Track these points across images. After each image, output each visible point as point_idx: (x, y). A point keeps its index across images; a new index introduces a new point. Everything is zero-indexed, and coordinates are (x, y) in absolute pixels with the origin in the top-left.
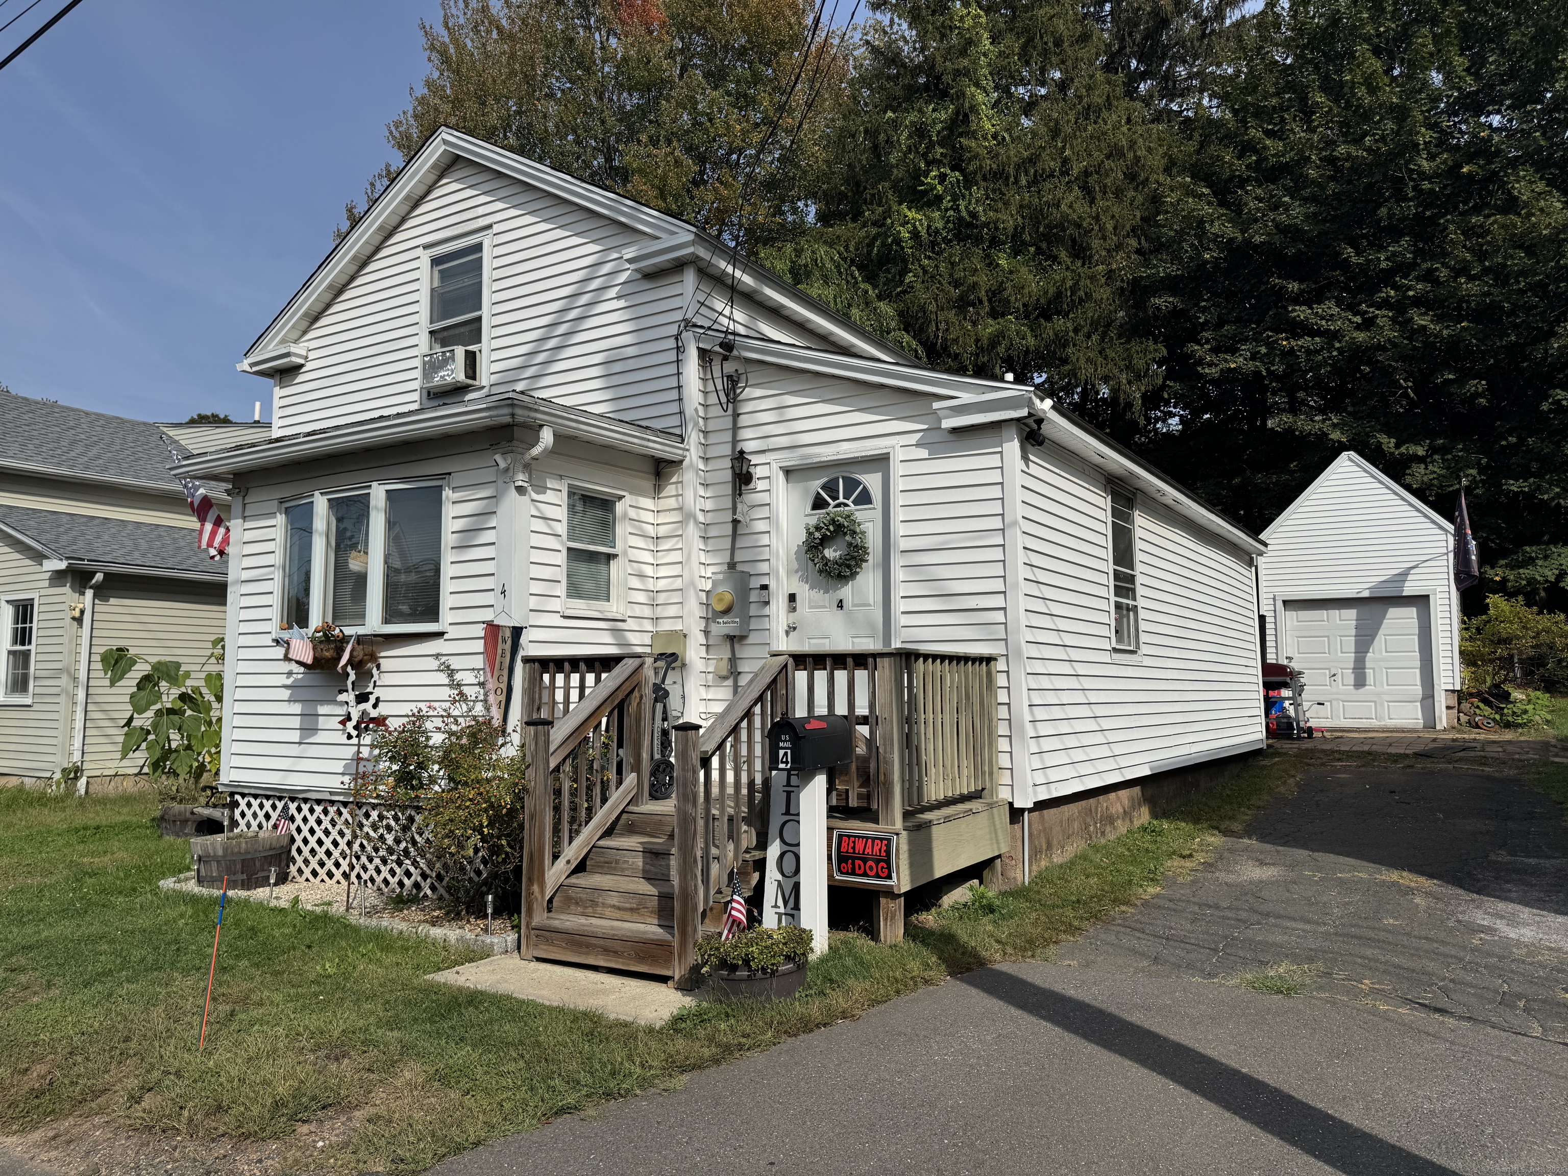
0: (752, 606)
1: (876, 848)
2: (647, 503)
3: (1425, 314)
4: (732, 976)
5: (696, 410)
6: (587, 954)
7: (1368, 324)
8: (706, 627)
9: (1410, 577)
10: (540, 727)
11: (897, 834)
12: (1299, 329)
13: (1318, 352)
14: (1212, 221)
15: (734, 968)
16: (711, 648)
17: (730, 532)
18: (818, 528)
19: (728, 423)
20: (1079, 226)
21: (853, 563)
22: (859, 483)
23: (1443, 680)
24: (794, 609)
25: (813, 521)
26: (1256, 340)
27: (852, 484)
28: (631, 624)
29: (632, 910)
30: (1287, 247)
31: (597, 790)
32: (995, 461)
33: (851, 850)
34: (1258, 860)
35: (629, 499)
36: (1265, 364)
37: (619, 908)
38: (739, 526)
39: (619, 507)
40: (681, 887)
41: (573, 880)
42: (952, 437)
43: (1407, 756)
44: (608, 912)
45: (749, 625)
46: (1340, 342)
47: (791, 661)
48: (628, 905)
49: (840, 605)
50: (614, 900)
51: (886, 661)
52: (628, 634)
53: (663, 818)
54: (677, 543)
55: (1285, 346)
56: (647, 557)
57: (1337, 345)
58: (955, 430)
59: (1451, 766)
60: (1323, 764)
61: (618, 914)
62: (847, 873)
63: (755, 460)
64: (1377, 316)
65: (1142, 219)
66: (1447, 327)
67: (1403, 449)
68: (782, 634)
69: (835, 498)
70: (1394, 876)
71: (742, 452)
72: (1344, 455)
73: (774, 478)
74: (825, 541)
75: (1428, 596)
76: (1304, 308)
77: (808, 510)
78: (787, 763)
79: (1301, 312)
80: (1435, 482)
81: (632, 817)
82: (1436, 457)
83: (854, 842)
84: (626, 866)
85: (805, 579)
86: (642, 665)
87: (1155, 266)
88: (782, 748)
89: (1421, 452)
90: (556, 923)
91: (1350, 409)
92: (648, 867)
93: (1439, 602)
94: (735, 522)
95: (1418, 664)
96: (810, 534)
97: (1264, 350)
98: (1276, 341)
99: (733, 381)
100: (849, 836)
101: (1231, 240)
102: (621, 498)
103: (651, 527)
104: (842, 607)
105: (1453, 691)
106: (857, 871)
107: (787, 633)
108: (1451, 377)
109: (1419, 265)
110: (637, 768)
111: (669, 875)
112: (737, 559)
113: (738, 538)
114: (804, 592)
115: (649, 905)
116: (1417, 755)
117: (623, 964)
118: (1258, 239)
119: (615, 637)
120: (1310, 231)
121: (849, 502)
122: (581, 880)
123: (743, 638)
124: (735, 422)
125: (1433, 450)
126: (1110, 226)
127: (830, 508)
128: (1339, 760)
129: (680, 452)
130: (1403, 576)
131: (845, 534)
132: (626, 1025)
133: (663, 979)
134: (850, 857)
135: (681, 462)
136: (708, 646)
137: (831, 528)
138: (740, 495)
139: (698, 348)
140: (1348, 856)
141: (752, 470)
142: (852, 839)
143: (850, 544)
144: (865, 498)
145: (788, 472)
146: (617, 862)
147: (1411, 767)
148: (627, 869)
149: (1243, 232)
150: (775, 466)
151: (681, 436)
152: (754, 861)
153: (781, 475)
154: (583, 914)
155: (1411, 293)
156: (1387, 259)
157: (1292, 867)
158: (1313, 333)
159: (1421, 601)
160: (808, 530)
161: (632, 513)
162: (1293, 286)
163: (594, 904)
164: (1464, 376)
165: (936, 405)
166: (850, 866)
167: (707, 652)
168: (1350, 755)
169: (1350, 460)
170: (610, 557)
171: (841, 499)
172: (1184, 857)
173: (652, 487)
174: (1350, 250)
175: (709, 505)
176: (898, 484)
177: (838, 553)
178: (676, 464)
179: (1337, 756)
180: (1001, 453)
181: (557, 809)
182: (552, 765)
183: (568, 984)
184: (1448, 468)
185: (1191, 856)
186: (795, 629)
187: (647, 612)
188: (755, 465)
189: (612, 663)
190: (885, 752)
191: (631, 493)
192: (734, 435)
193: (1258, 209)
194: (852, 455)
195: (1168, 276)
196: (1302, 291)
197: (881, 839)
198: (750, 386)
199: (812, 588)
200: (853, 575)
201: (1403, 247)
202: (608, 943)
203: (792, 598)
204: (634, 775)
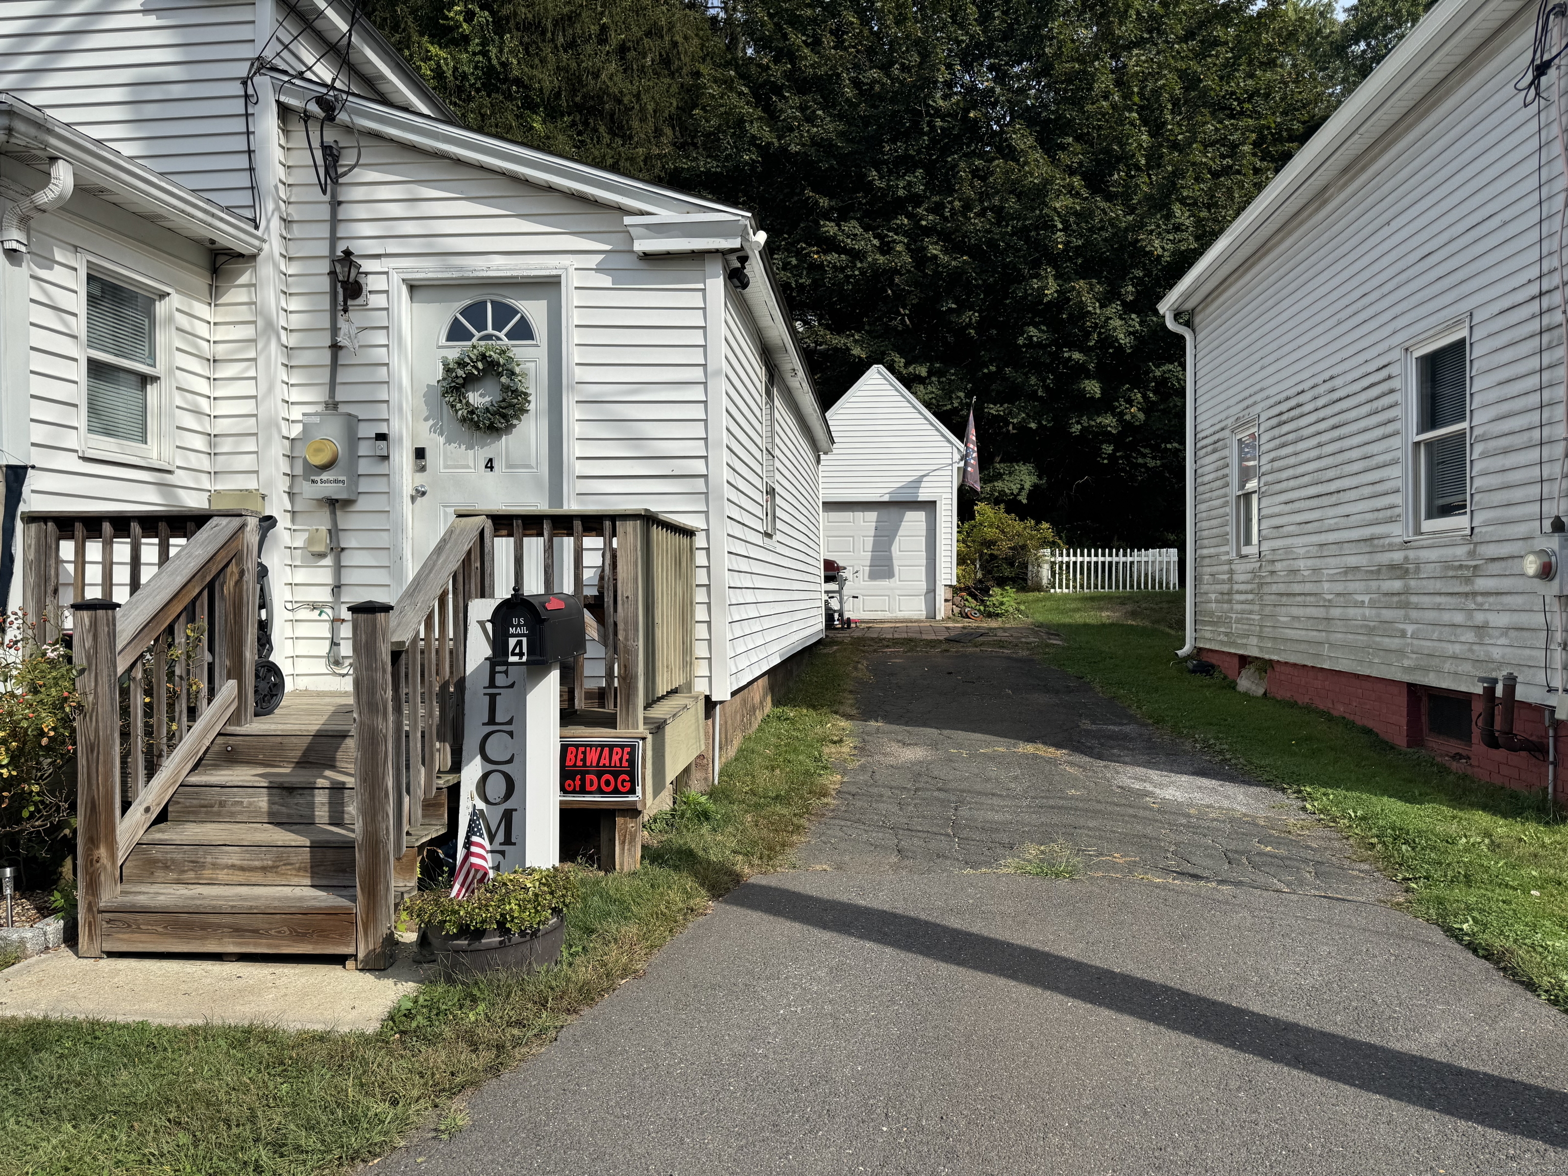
0: (362, 462)
1: (616, 758)
2: (201, 309)
3: (936, 243)
4: (476, 945)
5: (276, 187)
6: (202, 938)
7: (886, 248)
8: (291, 487)
9: (923, 485)
10: (101, 613)
11: (644, 739)
12: (830, 244)
13: (842, 269)
14: (752, 122)
15: (479, 934)
16: (298, 516)
17: (328, 361)
18: (461, 364)
19: (324, 212)
20: (620, 102)
21: (511, 412)
22: (515, 312)
23: (944, 576)
24: (423, 469)
25: (454, 352)
26: (787, 250)
27: (504, 313)
28: (180, 477)
29: (264, 869)
30: (821, 161)
31: (182, 706)
32: (696, 300)
33: (579, 763)
34: (899, 741)
35: (175, 300)
36: (794, 276)
37: (242, 869)
38: (341, 354)
39: (161, 308)
40: (366, 832)
41: (157, 835)
42: (642, 265)
43: (941, 641)
44: (222, 875)
45: (357, 486)
46: (861, 262)
47: (489, 524)
48: (257, 863)
49: (490, 465)
50: (234, 857)
51: (630, 524)
52: (181, 492)
53: (286, 740)
54: (247, 369)
55: (816, 260)
56: (202, 386)
57: (859, 265)
58: (647, 257)
59: (978, 649)
60: (875, 651)
61: (241, 877)
62: (574, 792)
63: (367, 265)
64: (894, 241)
65: (678, 107)
66: (955, 259)
67: (911, 369)
68: (407, 500)
69: (482, 326)
70: (1030, 748)
71: (348, 253)
72: (875, 368)
73: (394, 293)
74: (470, 381)
75: (935, 502)
76: (833, 224)
77: (443, 341)
78: (521, 654)
79: (830, 228)
80: (934, 401)
81: (232, 740)
82: (934, 379)
83: (584, 753)
84: (238, 808)
85: (438, 429)
86: (243, 527)
87: (696, 159)
88: (513, 636)
89: (924, 374)
90: (142, 900)
91: (867, 327)
92: (276, 808)
93: (944, 507)
94: (335, 348)
95: (924, 562)
96: (448, 370)
97: (794, 261)
98: (808, 254)
99: (331, 155)
100: (577, 746)
101: (769, 144)
102: (163, 295)
103: (205, 344)
104: (492, 468)
105: (950, 586)
106: (588, 788)
107: (413, 499)
108: (954, 306)
109: (929, 198)
110: (236, 672)
111: (313, 816)
112: (338, 398)
113: (339, 369)
114: (435, 444)
115: (294, 859)
116: (948, 640)
117: (269, 946)
118: (794, 148)
119: (164, 495)
120: (842, 148)
121: (502, 335)
122: (167, 833)
123: (347, 503)
124: (334, 213)
125: (930, 373)
126: (650, 107)
127: (474, 340)
128: (887, 646)
129: (256, 243)
130: (919, 481)
131: (500, 375)
132: (322, 1038)
133: (339, 960)
134: (578, 772)
135: (253, 257)
136: (293, 513)
137: (480, 365)
138: (345, 310)
139: (278, 102)
140: (974, 732)
141: (362, 279)
142: (581, 749)
143: (506, 388)
144: (523, 331)
145: (413, 288)
146: (222, 804)
147: (947, 651)
148: (241, 813)
149: (779, 138)
150: (396, 278)
151: (254, 220)
152: (449, 788)
153: (404, 289)
154: (178, 882)
155: (924, 223)
156: (904, 188)
157: (934, 745)
158: (841, 250)
159: (930, 506)
160: (446, 365)
161: (182, 321)
162: (824, 202)
163: (197, 865)
164: (963, 306)
165: (628, 220)
166: (578, 782)
167: (293, 521)
168: (895, 642)
169: (879, 372)
170: (145, 380)
171: (490, 330)
172: (835, 743)
173: (206, 288)
174: (874, 173)
175: (296, 321)
176: (572, 317)
177: (487, 399)
178: (248, 259)
179: (885, 643)
180: (704, 290)
181: (125, 735)
182: (120, 670)
183: (183, 987)
184: (943, 390)
185: (841, 741)
186: (424, 494)
187: (204, 463)
188: (366, 274)
189: (190, 525)
190: (626, 639)
191: (177, 291)
192: (333, 231)
193: (795, 118)
194: (509, 274)
195: (708, 173)
196: (832, 208)
197: (622, 747)
198: (366, 165)
199: (449, 441)
200: (509, 428)
201: (917, 178)
202: (241, 920)
203: (420, 453)
204: (232, 683)
